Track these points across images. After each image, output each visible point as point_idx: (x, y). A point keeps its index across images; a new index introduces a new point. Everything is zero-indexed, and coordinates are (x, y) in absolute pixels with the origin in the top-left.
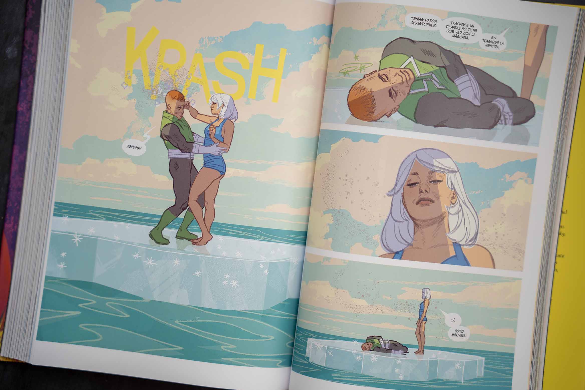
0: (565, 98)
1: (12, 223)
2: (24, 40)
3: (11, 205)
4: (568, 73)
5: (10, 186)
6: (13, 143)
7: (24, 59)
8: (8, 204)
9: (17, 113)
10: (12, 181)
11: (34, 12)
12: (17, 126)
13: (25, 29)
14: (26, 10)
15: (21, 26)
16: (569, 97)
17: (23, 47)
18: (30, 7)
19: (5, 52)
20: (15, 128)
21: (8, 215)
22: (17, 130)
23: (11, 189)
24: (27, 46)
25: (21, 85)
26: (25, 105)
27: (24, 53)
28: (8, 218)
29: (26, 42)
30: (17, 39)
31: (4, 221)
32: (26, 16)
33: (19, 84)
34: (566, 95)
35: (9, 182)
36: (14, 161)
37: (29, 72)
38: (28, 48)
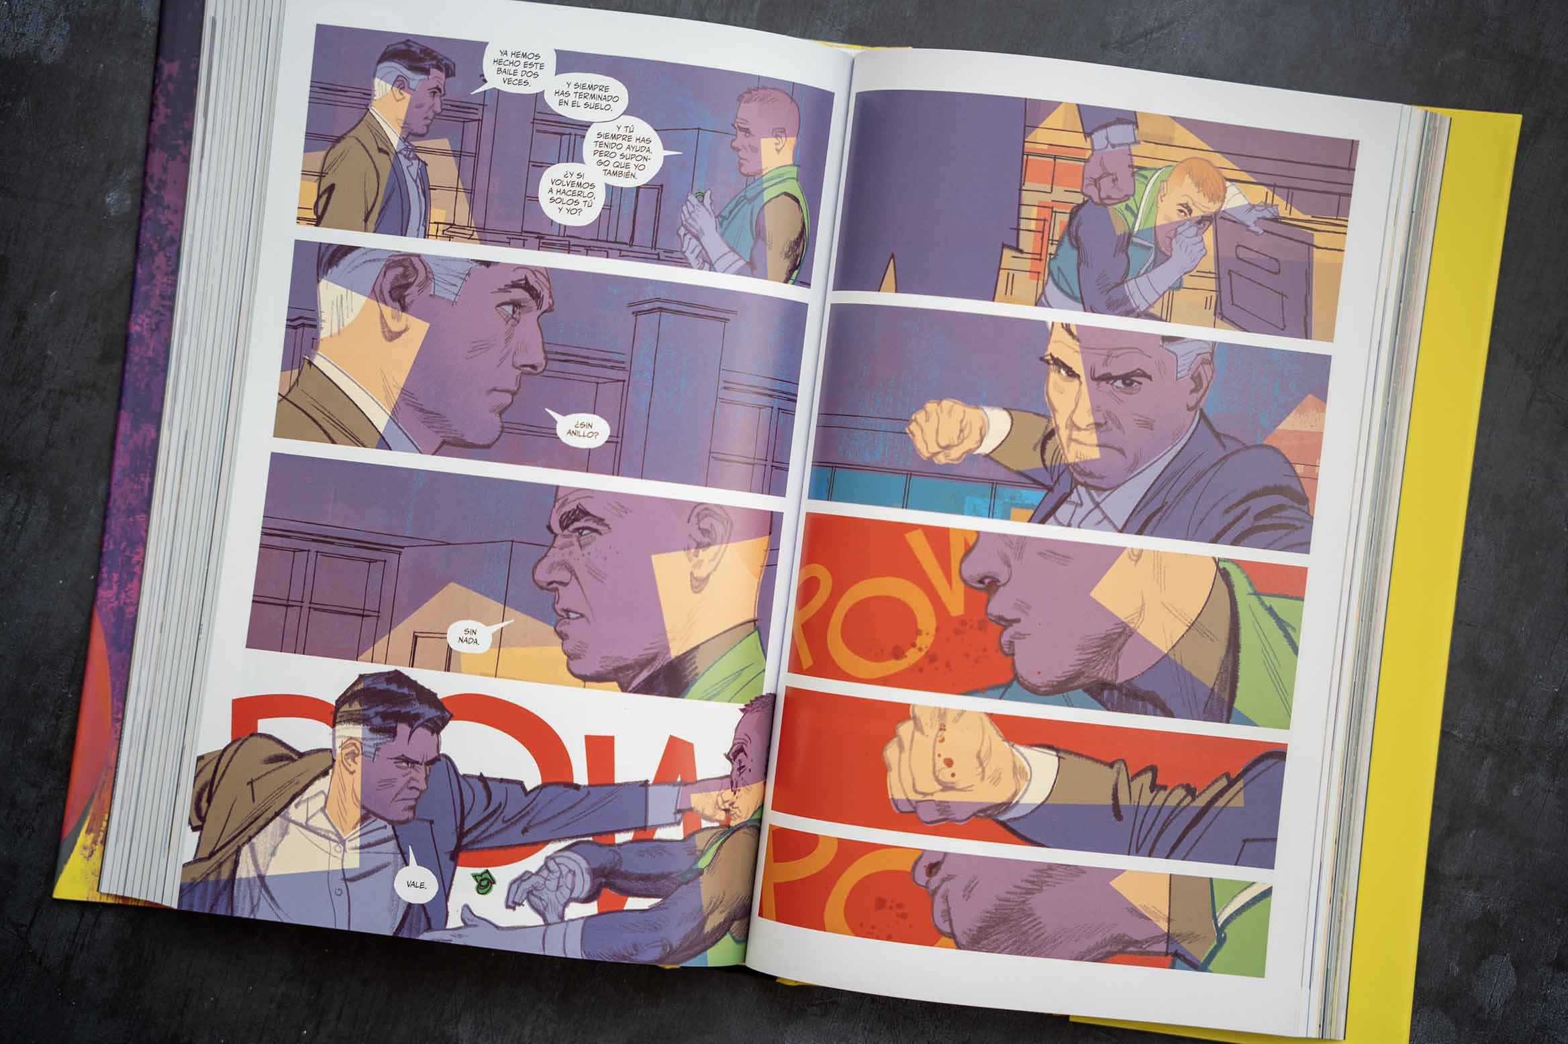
0: (1400, 308)
1: (115, 588)
2: (145, 173)
3: (111, 547)
4: (1404, 251)
5: (111, 504)
6: (119, 407)
7: (146, 215)
8: (106, 544)
9: (127, 338)
10: (116, 493)
11: (169, 111)
12: (128, 367)
13: (148, 148)
14: (152, 106)
15: (141, 143)
16: (1408, 304)
17: (144, 191)
18: (161, 100)
19: (104, 201)
20: (123, 371)
21: (104, 569)
22: (127, 376)
23: (114, 511)
24: (152, 187)
25: (139, 276)
26: (147, 320)
27: (146, 202)
28: (105, 576)
29: (151, 177)
30: (130, 173)
31: (97, 583)
32: (151, 120)
33: (134, 273)
34: (1401, 302)
35: (108, 495)
36: (120, 448)
37: (155, 248)
38: (155, 192)
